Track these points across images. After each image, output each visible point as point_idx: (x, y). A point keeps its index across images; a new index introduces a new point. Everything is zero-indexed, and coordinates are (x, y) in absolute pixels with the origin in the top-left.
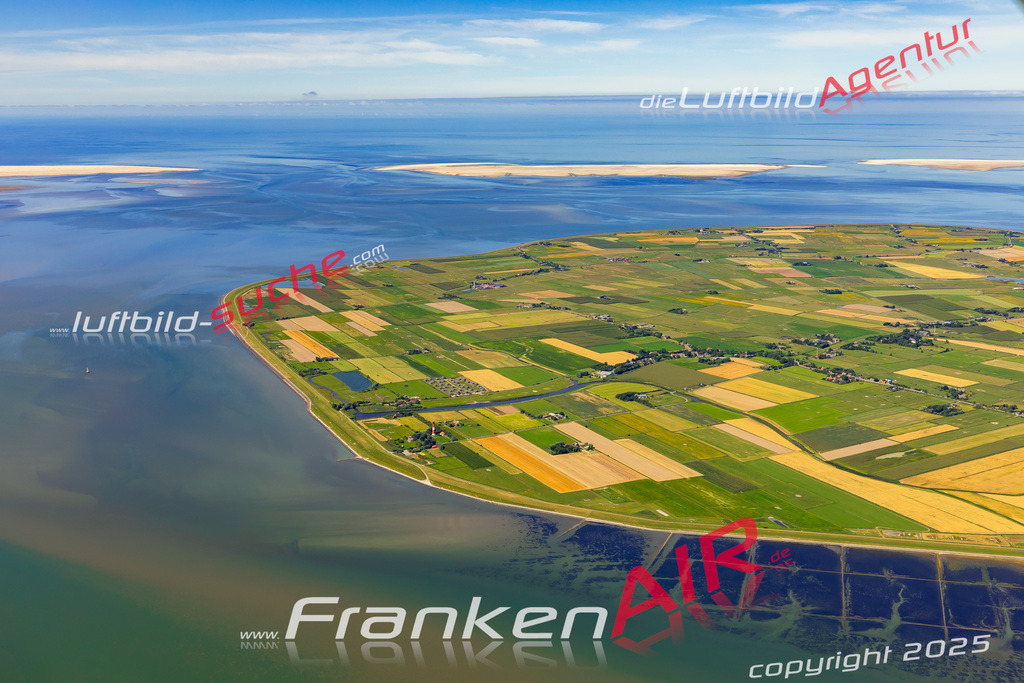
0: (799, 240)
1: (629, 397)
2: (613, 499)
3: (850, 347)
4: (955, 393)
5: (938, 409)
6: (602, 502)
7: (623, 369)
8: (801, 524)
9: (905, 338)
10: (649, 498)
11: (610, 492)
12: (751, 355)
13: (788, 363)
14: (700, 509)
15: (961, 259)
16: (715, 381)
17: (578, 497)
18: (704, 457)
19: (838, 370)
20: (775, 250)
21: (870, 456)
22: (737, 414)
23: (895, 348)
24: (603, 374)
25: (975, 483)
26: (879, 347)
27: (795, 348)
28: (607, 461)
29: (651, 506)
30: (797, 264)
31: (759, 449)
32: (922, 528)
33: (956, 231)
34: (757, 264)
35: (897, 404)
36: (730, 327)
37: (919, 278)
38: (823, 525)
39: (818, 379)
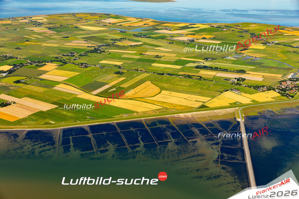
0: (45, 20)
1: (18, 82)
2: (32, 120)
3: (81, 55)
4: (119, 67)
5: (118, 73)
6: (29, 122)
7: (10, 72)
8: (98, 118)
9: (95, 51)
10: (45, 118)
11: (29, 118)
12: (52, 62)
13: (65, 63)
14: (64, 118)
15: (98, 23)
16: (45, 72)
17: (19, 122)
18: (55, 100)
19: (82, 64)
20: (40, 24)
21: (106, 91)
22: (58, 83)
23: (95, 54)
24: (4, 75)
25: (139, 95)
26: (89, 54)
27: (65, 58)
28: (22, 106)
29: (47, 120)
30: (50, 28)
31: (72, 94)
32: (133, 112)
33: (92, 14)
34: (36, 29)
35: (105, 73)
36: (40, 52)
37: (89, 30)
38: (105, 117)
39: (77, 67)
